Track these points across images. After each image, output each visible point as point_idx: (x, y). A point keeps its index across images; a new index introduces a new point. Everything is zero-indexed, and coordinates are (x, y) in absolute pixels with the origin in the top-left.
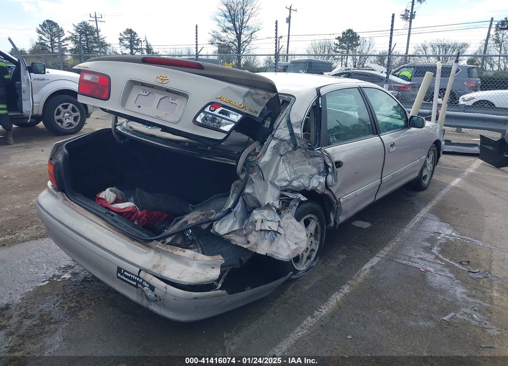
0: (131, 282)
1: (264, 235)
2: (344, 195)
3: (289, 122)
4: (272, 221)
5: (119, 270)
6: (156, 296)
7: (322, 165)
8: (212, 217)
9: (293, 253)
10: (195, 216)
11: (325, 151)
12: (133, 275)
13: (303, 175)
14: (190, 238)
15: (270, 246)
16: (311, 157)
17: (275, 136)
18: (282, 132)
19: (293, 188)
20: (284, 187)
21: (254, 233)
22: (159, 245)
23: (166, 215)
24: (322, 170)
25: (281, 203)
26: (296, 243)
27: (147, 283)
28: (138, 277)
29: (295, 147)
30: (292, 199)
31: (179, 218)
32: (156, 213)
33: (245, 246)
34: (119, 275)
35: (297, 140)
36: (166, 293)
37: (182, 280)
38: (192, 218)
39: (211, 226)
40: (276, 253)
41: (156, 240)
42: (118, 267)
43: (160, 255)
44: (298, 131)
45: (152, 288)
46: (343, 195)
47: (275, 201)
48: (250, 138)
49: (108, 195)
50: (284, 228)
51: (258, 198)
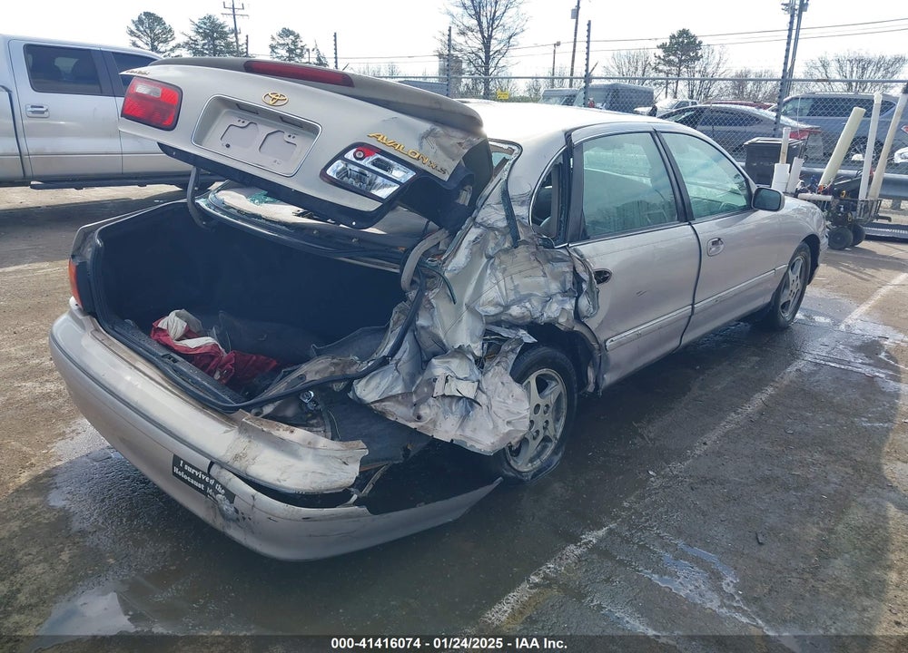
0: (196, 484)
1: (450, 406)
2: (614, 334)
3: (505, 193)
4: (466, 379)
5: (176, 460)
6: (237, 511)
7: (570, 277)
8: (352, 370)
9: (502, 439)
10: (321, 366)
11: (575, 251)
12: (199, 470)
13: (531, 295)
14: (311, 406)
15: (460, 425)
16: (549, 261)
17: (479, 220)
18: (493, 214)
19: (510, 318)
20: (493, 316)
21: (431, 401)
22: (247, 418)
23: (275, 363)
24: (569, 286)
25: (485, 346)
26: (509, 423)
27: (223, 488)
28: (208, 475)
29: (516, 242)
30: (505, 340)
31: (289, 369)
32: (254, 358)
33: (412, 425)
34: (176, 470)
35: (520, 229)
36: (253, 506)
37: (283, 484)
38: (314, 370)
39: (349, 387)
40: (471, 439)
41: (243, 408)
42: (175, 456)
43: (250, 437)
44: (522, 211)
45: (230, 496)
46: (610, 333)
47: (474, 343)
48: (431, 223)
49: (173, 323)
50: (489, 393)
51: (442, 336)
